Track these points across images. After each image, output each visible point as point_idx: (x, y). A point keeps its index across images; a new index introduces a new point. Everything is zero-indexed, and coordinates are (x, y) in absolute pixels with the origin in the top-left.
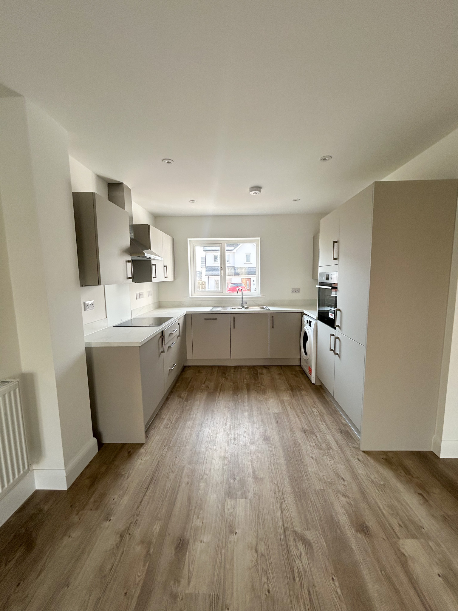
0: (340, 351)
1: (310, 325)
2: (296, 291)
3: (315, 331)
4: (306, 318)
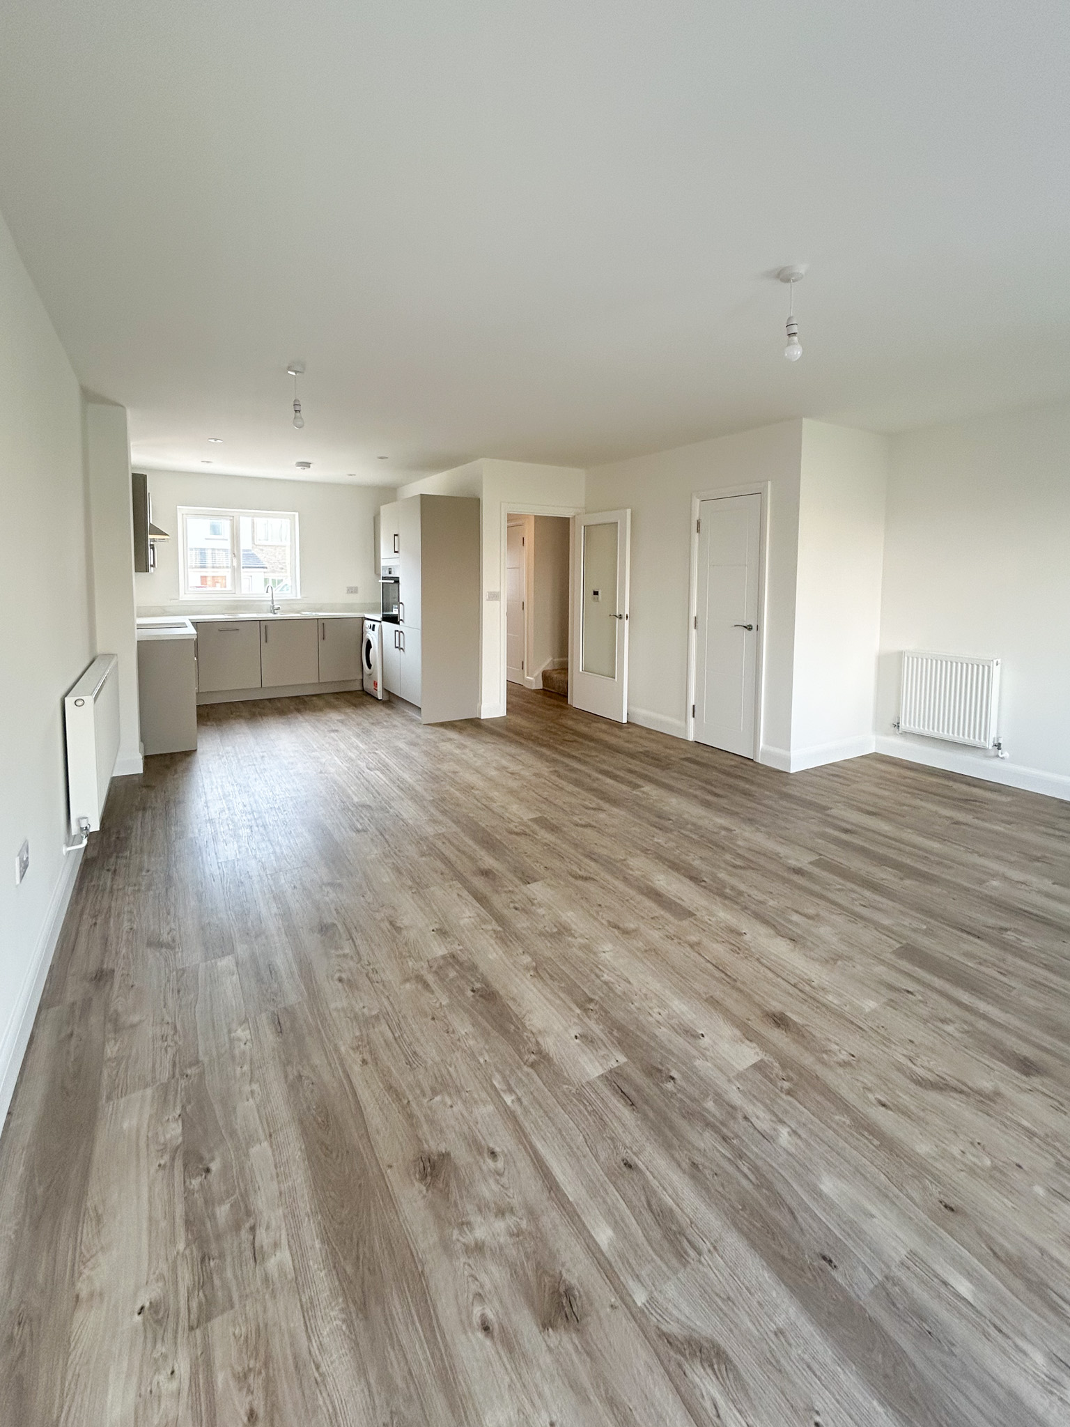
0: (404, 646)
1: (373, 630)
2: (352, 590)
3: (380, 635)
4: (367, 623)
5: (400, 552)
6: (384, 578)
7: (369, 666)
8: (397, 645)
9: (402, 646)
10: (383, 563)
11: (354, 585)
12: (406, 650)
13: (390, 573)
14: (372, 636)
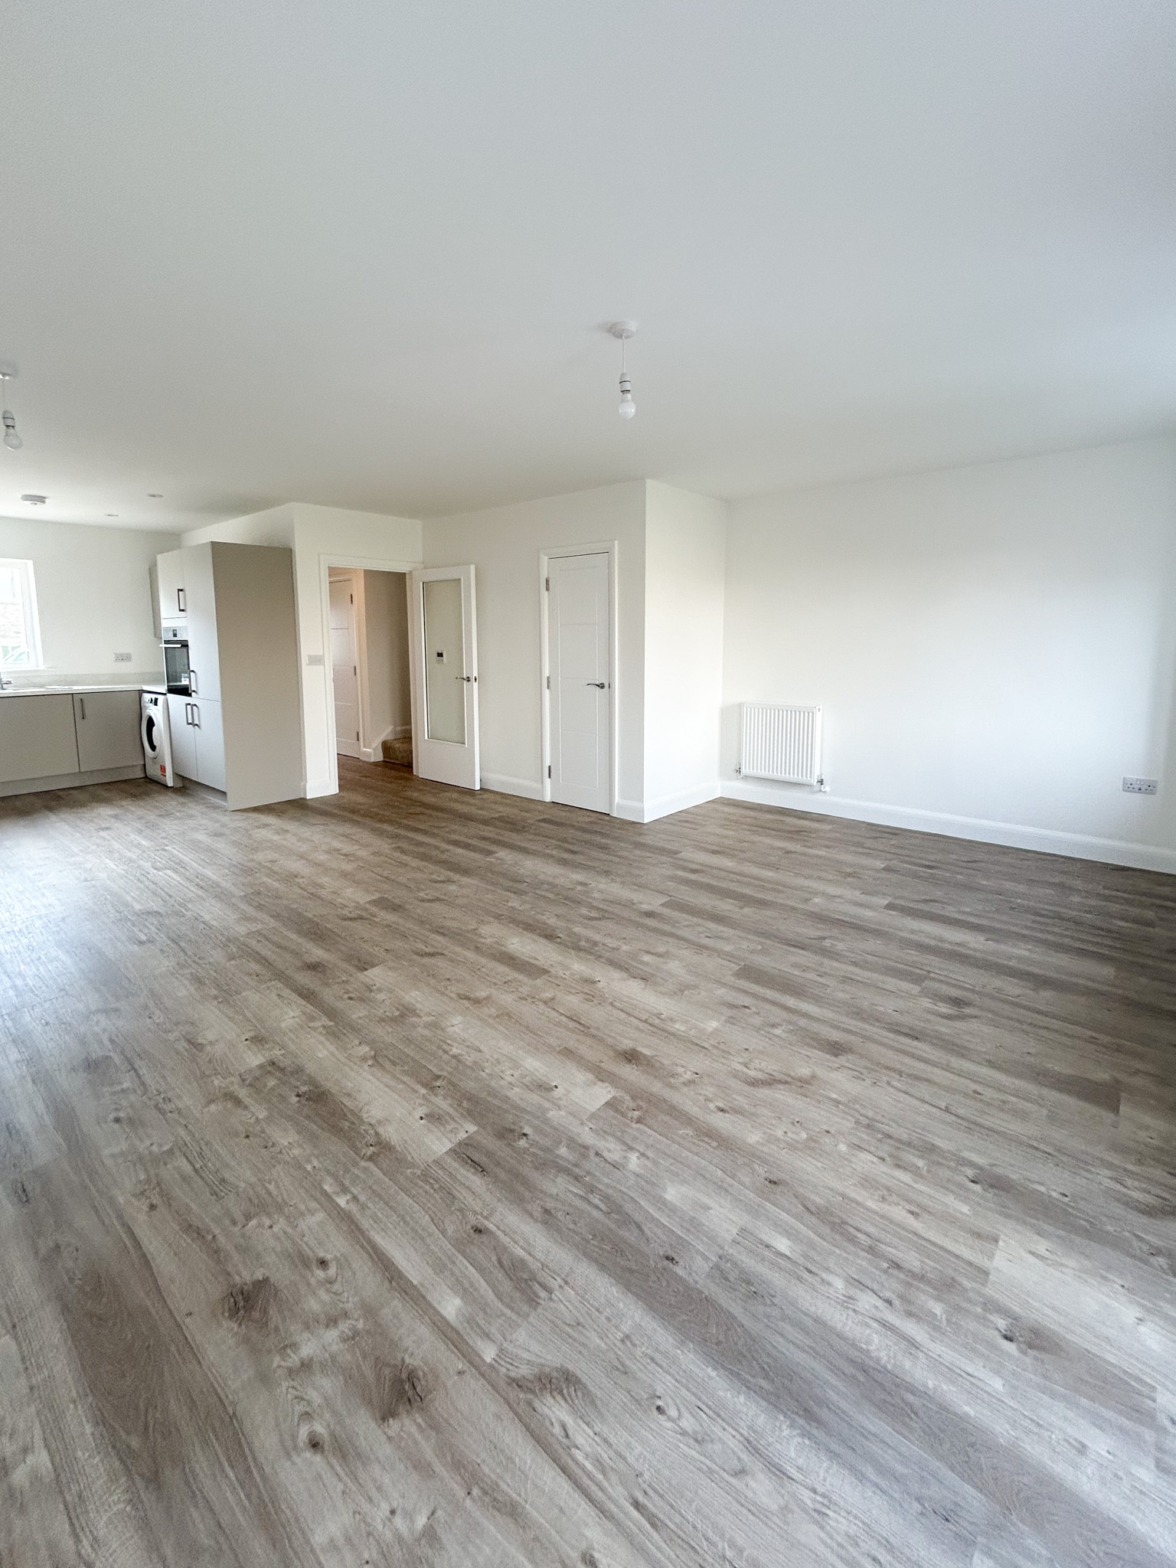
0: (199, 721)
1: (156, 705)
2: (123, 658)
3: (166, 711)
4: (147, 697)
5: (188, 610)
6: (167, 642)
7: (153, 748)
8: (190, 721)
9: (196, 722)
10: (165, 624)
11: (123, 650)
12: (202, 725)
13: (175, 635)
14: (156, 713)
